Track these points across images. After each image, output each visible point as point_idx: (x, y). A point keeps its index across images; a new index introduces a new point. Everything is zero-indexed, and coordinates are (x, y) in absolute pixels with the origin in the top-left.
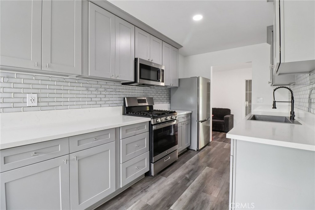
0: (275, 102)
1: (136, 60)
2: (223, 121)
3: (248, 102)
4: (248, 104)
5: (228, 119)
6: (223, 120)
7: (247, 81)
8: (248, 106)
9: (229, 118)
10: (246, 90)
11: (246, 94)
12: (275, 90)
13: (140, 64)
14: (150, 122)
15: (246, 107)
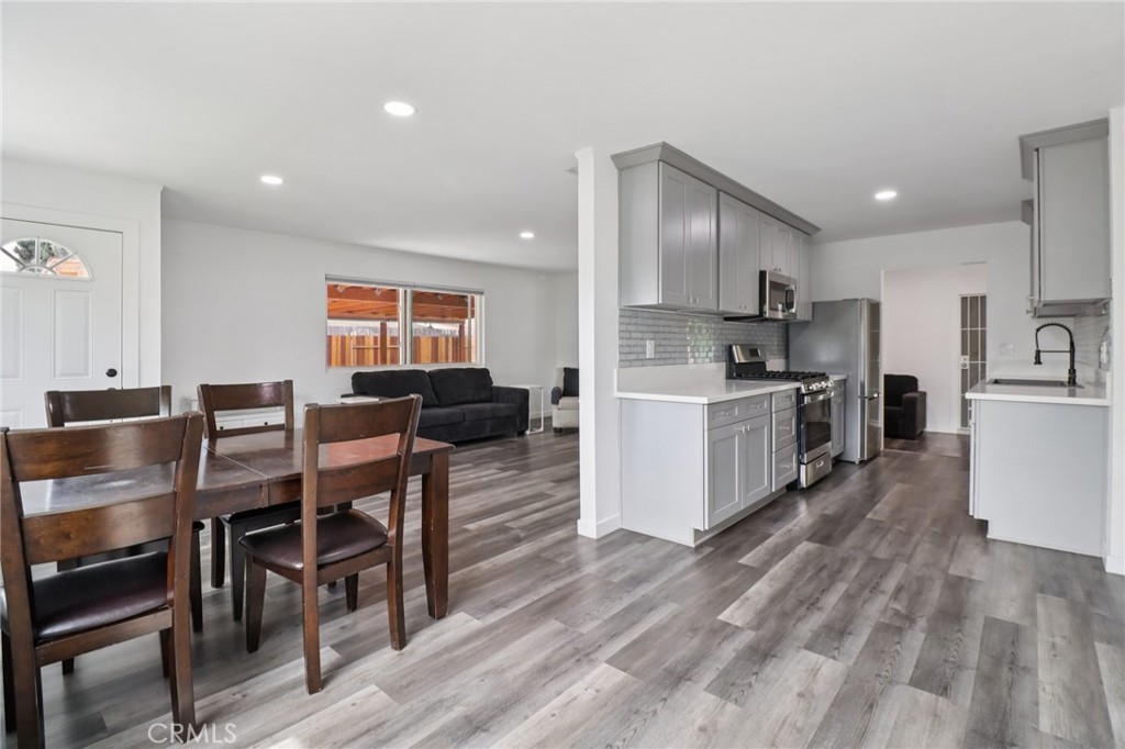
0: (1038, 352)
1: (762, 274)
2: (898, 408)
3: (968, 357)
4: (968, 362)
5: (913, 402)
6: (900, 405)
7: (964, 299)
8: (968, 367)
9: (916, 398)
10: (964, 324)
11: (964, 334)
12: (1038, 330)
13: (771, 282)
14: (798, 389)
15: (964, 372)
